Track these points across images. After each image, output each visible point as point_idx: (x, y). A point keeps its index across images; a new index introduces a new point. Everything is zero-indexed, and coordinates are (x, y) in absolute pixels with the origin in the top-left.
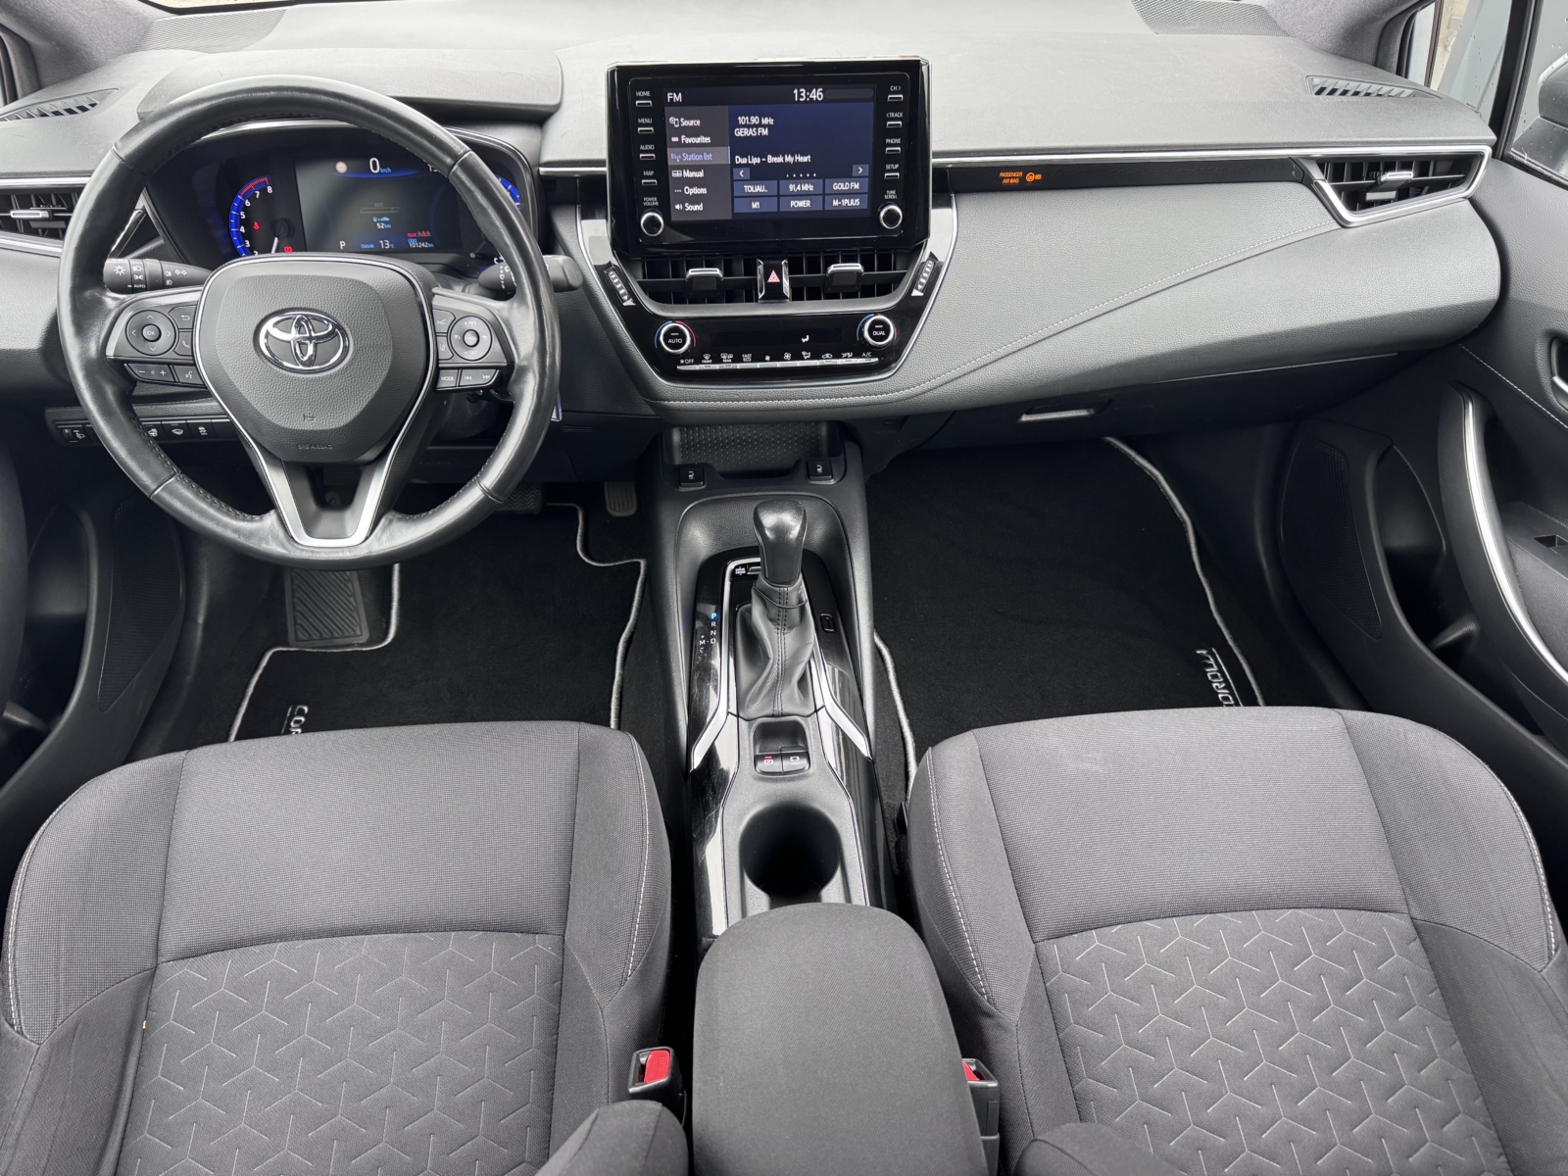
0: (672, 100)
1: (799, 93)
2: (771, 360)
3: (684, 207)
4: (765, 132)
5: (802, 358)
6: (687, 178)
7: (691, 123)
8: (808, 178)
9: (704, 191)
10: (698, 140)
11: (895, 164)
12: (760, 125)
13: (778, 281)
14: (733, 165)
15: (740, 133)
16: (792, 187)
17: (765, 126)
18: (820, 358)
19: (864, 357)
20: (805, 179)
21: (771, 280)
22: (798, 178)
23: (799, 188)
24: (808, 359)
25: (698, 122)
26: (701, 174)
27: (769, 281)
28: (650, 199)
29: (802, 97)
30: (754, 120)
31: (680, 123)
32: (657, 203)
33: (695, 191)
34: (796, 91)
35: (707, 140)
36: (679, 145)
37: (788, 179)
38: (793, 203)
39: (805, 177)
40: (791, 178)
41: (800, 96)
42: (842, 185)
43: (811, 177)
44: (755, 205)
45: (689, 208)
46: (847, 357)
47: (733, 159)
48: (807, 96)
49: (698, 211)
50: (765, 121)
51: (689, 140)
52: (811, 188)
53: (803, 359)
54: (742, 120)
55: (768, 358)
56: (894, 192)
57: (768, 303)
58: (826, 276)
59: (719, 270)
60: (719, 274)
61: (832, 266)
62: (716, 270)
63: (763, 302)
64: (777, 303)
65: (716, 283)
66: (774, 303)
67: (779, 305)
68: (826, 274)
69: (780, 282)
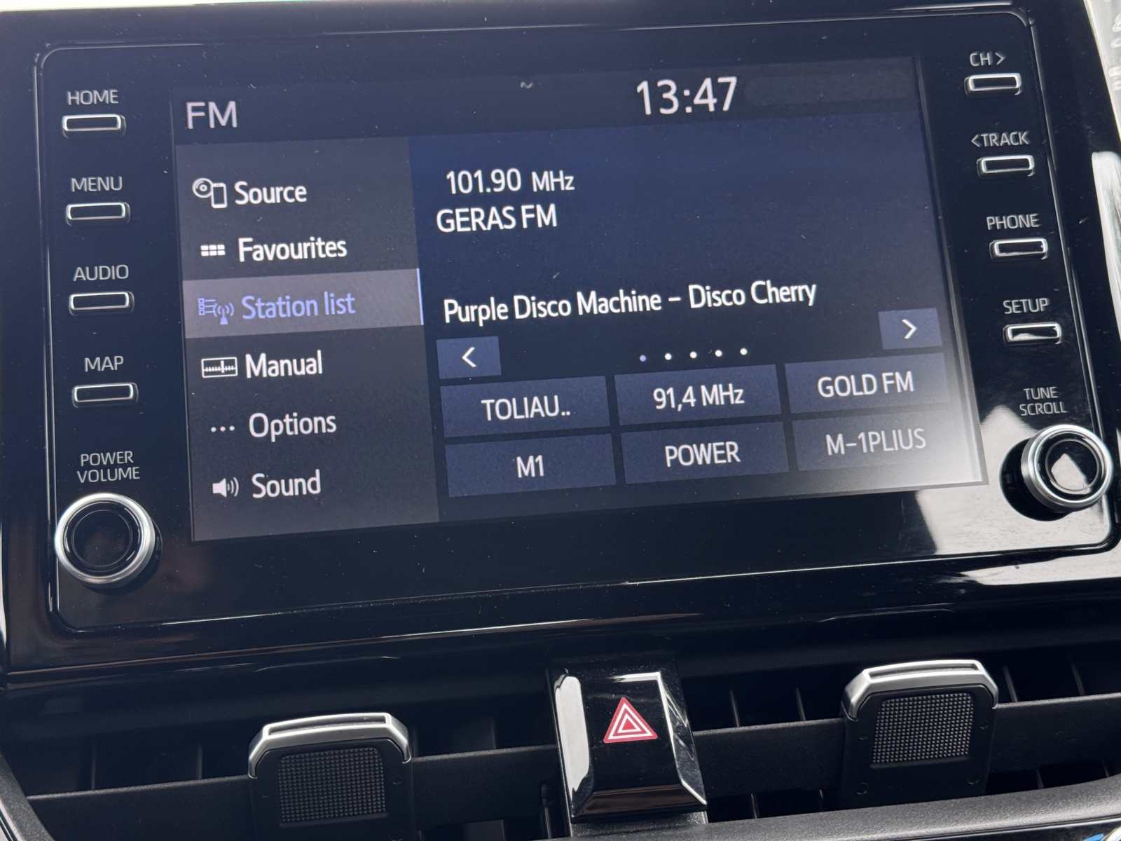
0: (202, 122)
1: (656, 93)
3: (248, 488)
4: (548, 217)
6: (258, 380)
7: (275, 195)
8: (719, 363)
9: (327, 424)
10: (300, 251)
11: (1034, 297)
12: (527, 195)
13: (649, 734)
14: (435, 324)
15: (454, 222)
16: (663, 397)
17: (544, 198)
20: (708, 370)
21: (615, 735)
22: (682, 363)
23: (689, 398)
25: (300, 192)
26: (314, 366)
27: (611, 737)
28: (105, 458)
29: (669, 104)
30: (504, 180)
31: (234, 195)
32: (132, 473)
33: (292, 425)
34: (644, 87)
35: (335, 248)
36: (229, 267)
37: (645, 368)
38: (673, 453)
39: (707, 361)
40: (656, 365)
41: (659, 100)
42: (851, 382)
43: (732, 359)
44: (528, 467)
45: (267, 489)
47: (433, 308)
48: (684, 102)
49: (302, 499)
50: (544, 181)
51: (262, 253)
52: (736, 396)
54: (457, 181)
56: (1050, 392)
57: (612, 833)
58: (841, 725)
59: (387, 716)
60: (386, 731)
61: (866, 672)
62: (382, 720)
63: (588, 833)
64: (652, 830)
65: (377, 765)
66: (637, 832)
67: (663, 829)
68: (843, 716)
69: (656, 737)
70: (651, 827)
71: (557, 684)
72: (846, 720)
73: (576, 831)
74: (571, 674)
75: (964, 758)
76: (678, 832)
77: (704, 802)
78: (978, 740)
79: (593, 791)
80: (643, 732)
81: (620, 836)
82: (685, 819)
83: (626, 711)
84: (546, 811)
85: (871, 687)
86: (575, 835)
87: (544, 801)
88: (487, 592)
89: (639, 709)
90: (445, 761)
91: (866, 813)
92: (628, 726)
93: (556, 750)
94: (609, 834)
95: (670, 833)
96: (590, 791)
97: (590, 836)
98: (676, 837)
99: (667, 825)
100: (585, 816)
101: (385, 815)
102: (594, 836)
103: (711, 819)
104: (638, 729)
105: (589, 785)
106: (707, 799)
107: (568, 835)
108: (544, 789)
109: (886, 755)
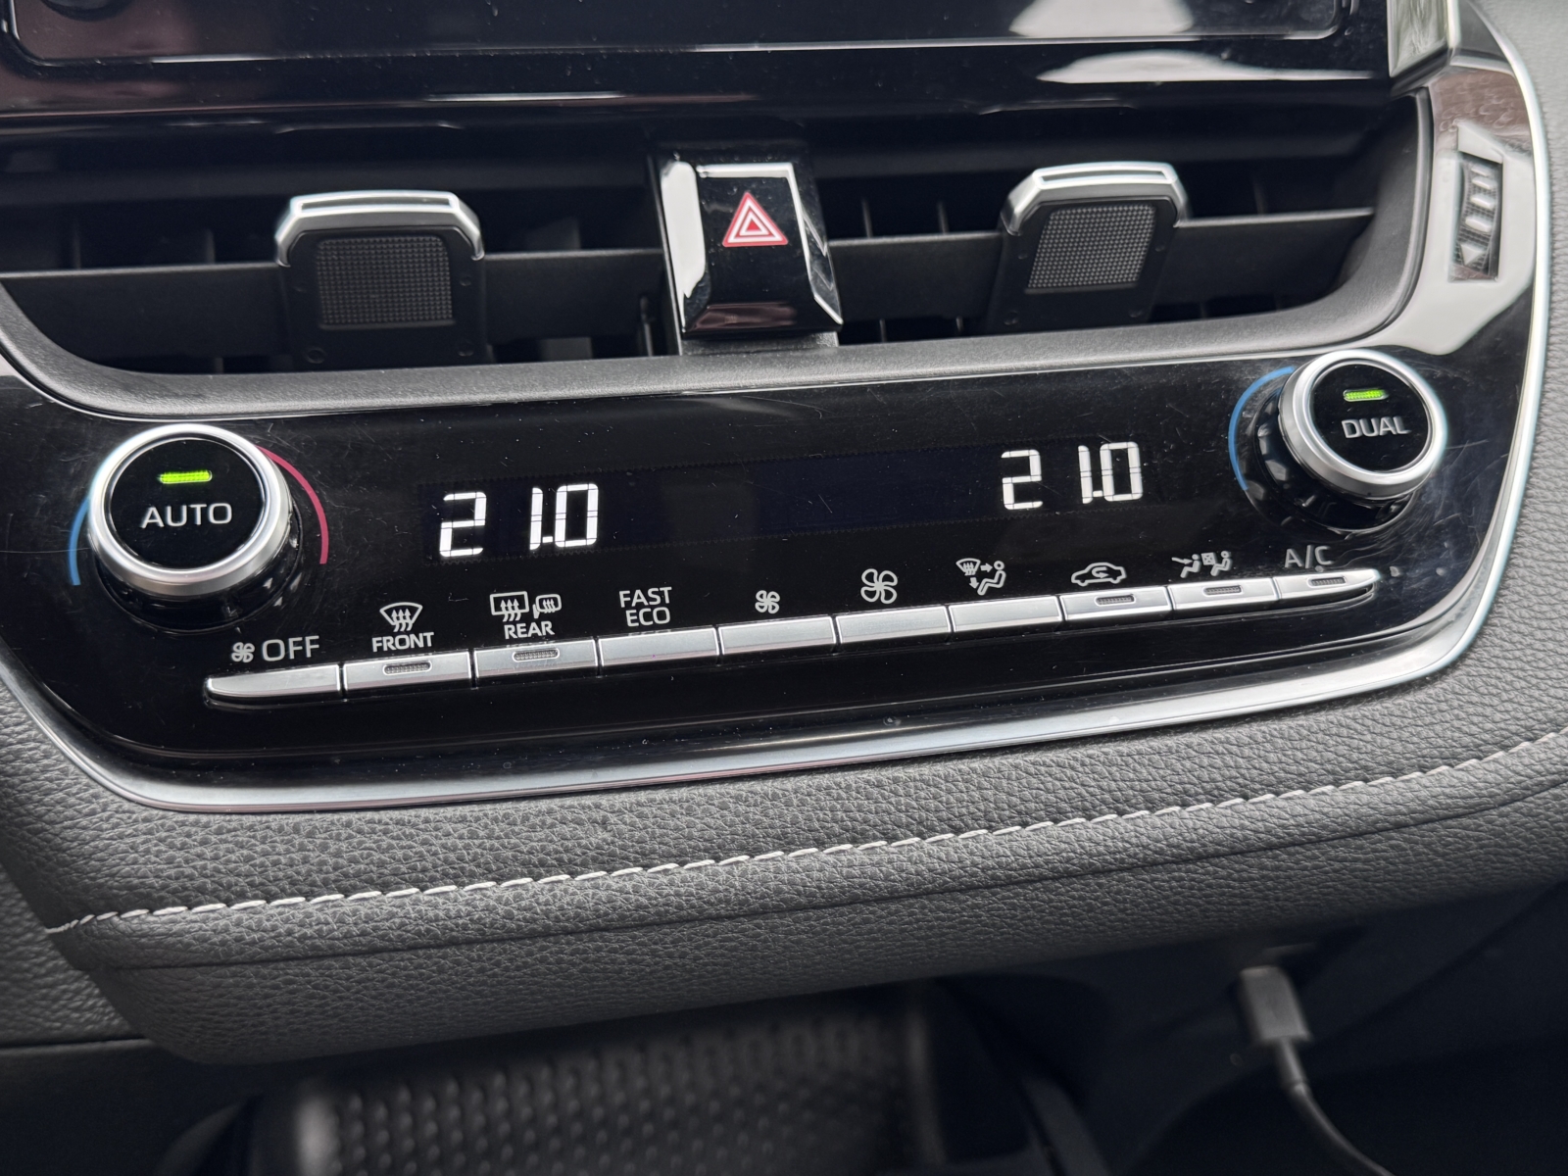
2: (787, 611)
5: (963, 592)
13: (778, 238)
18: (1058, 584)
19: (1295, 570)
21: (738, 235)
24: (993, 594)
27: (732, 239)
46: (1204, 574)
53: (971, 596)
55: (767, 601)
57: (730, 353)
58: (999, 240)
59: (452, 198)
60: (451, 216)
61: (1037, 175)
62: (446, 202)
63: (700, 352)
64: (777, 351)
65: (441, 259)
66: (758, 352)
67: (788, 350)
68: (1003, 229)
69: (786, 242)
70: (775, 348)
71: (664, 171)
72: (1005, 235)
73: (686, 349)
74: (683, 160)
75: (1130, 285)
76: (808, 354)
77: (839, 320)
78: (1152, 263)
79: (710, 302)
80: (771, 234)
81: (740, 356)
82: (814, 340)
83: (750, 209)
84: (647, 328)
85: (1042, 192)
86: (685, 354)
87: (644, 317)
88: (579, 47)
89: (766, 207)
90: (525, 261)
91: (1024, 339)
92: (753, 226)
93: (662, 256)
94: (726, 354)
95: (798, 354)
96: (704, 302)
97: (703, 355)
98: (807, 358)
99: (793, 347)
100: (699, 331)
101: (450, 322)
102: (708, 355)
103: (842, 341)
104: (764, 231)
105: (705, 295)
106: (843, 317)
107: (675, 352)
108: (643, 302)
109: (1044, 278)
